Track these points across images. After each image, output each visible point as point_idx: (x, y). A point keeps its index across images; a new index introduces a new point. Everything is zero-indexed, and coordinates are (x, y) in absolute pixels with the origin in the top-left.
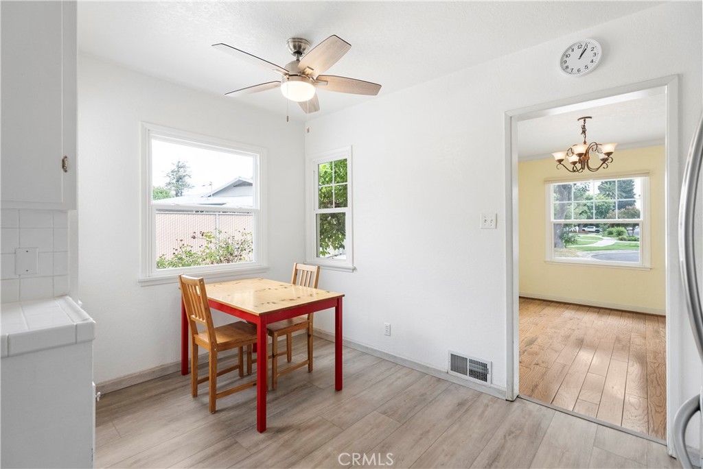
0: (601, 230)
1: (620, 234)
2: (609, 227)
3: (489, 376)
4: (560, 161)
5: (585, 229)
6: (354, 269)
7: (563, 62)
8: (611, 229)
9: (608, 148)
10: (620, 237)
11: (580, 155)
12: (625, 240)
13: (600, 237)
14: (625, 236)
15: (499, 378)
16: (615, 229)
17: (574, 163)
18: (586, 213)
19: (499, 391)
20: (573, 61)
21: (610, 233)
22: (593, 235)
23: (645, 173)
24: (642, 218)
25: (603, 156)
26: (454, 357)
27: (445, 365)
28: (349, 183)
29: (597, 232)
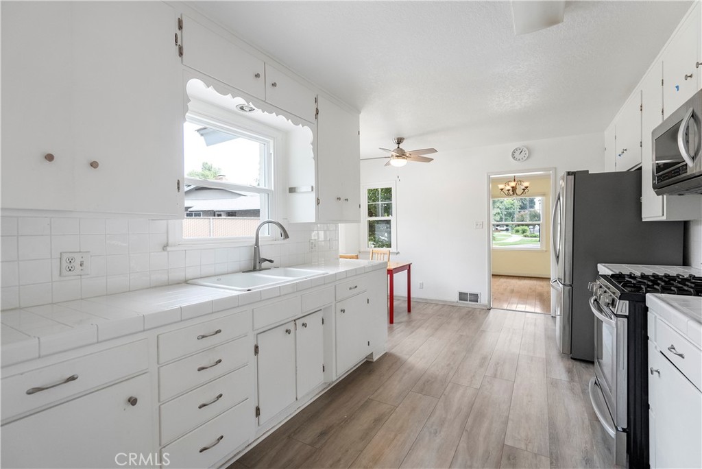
0: (510, 228)
1: (524, 232)
2: (516, 226)
3: (479, 300)
4: (502, 189)
5: (498, 228)
6: (398, 253)
7: (513, 155)
8: (517, 228)
9: (526, 184)
10: (525, 234)
11: (513, 187)
12: (528, 236)
13: (510, 234)
14: (528, 234)
15: (484, 300)
16: (520, 228)
17: (509, 190)
18: (499, 214)
19: (484, 306)
20: (517, 155)
21: (517, 231)
22: (504, 233)
23: (543, 195)
24: (541, 221)
25: (523, 188)
26: (460, 294)
27: (456, 298)
28: (393, 202)
29: (507, 230)
